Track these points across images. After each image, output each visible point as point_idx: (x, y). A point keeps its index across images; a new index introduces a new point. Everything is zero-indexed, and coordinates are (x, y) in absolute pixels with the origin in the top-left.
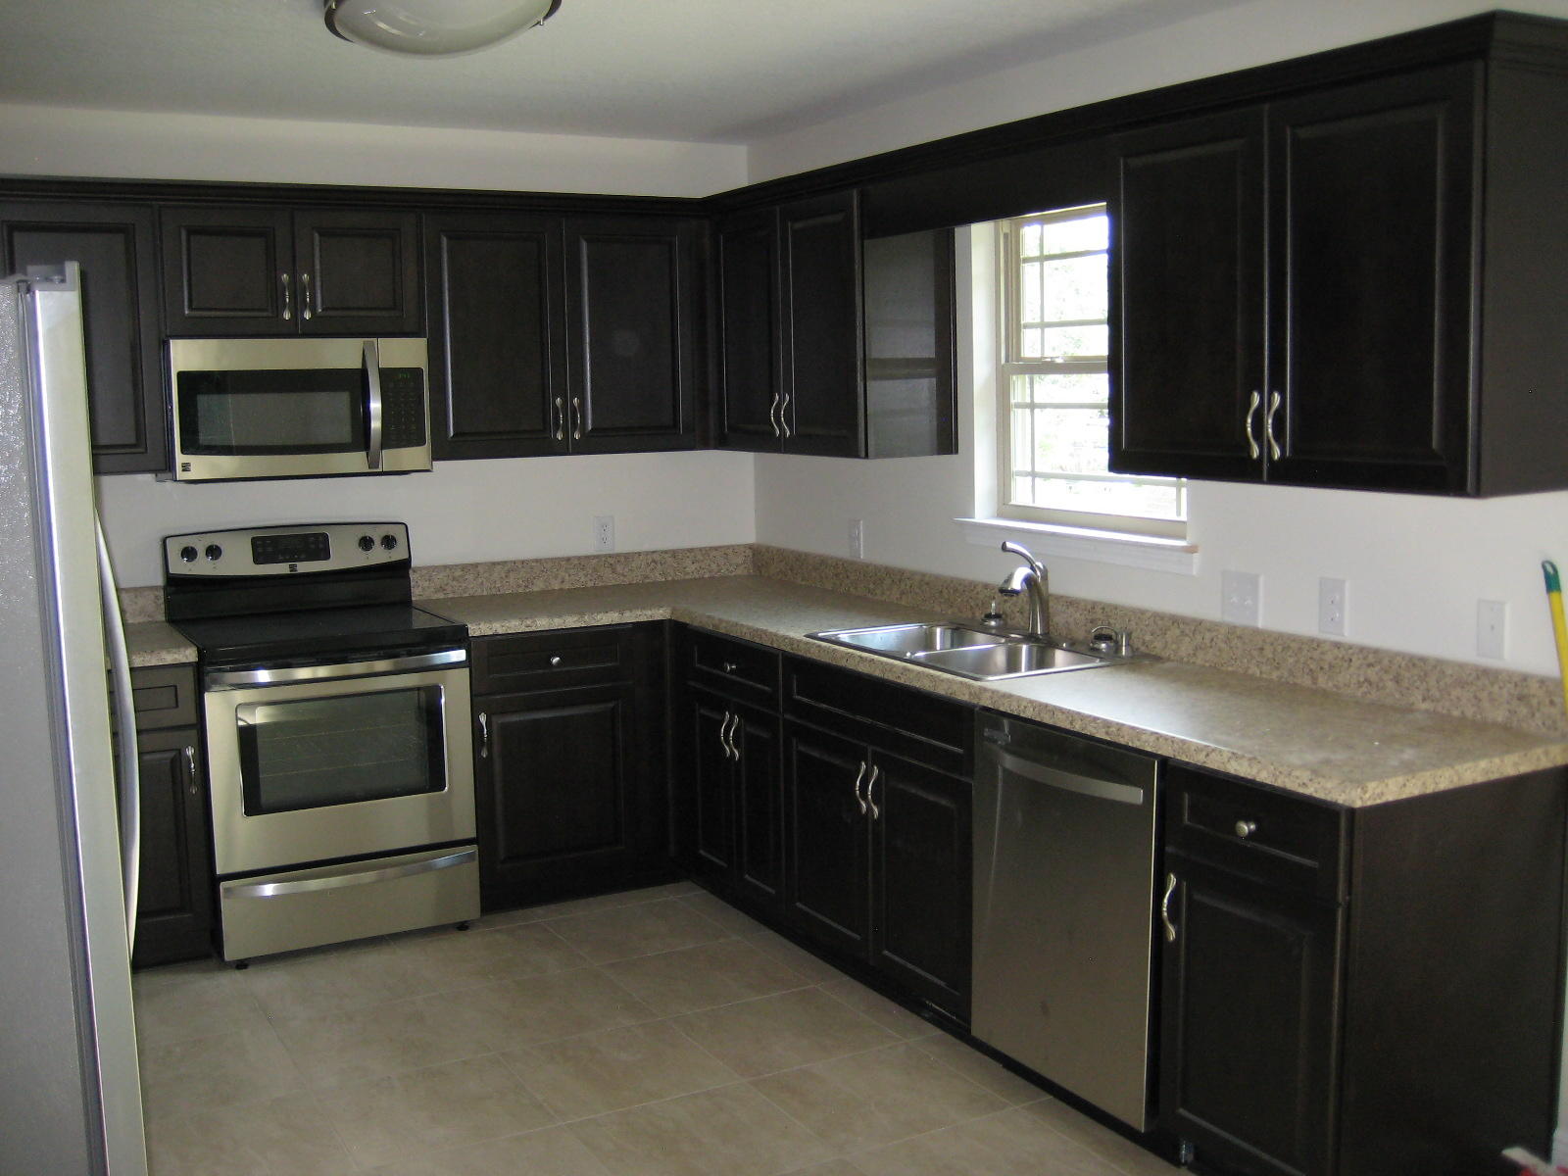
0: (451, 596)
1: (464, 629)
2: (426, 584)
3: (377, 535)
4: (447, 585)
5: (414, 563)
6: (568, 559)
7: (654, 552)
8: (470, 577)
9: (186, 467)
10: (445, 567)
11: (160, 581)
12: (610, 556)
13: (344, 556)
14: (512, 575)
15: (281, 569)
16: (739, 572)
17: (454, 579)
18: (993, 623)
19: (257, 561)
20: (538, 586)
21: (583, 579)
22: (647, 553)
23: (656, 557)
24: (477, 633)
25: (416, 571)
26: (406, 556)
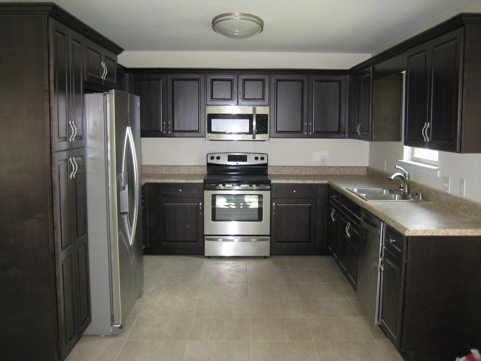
0: (279, 174)
1: (270, 181)
2: (273, 170)
3: (259, 156)
4: (278, 171)
6: (312, 167)
7: (337, 167)
8: (285, 169)
9: (208, 137)
11: (206, 164)
12: (324, 167)
13: (251, 161)
14: (296, 170)
16: (362, 174)
17: (280, 169)
18: (402, 190)
19: (229, 161)
20: (303, 173)
21: (316, 172)
22: (335, 167)
23: (338, 168)
24: (274, 182)
25: (270, 167)
26: (267, 162)
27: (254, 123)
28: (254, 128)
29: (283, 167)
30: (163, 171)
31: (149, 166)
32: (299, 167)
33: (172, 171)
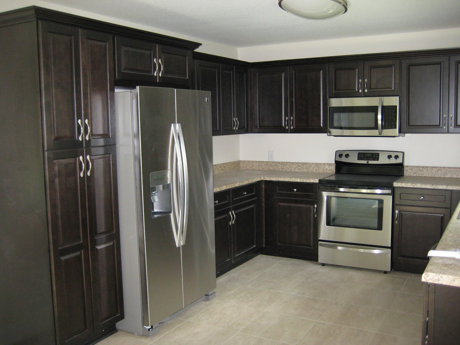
2: (411, 171)
3: (393, 155)
4: (417, 172)
5: (405, 164)
8: (425, 170)
9: (330, 132)
10: (417, 166)
13: (383, 160)
14: (439, 172)
15: (365, 162)
17: (420, 170)
19: (358, 159)
20: (449, 176)
24: (397, 186)
25: (407, 167)
26: (402, 162)
27: (379, 117)
28: (380, 122)
29: (423, 167)
30: (292, 168)
31: (279, 163)
32: (444, 168)
33: (301, 168)
